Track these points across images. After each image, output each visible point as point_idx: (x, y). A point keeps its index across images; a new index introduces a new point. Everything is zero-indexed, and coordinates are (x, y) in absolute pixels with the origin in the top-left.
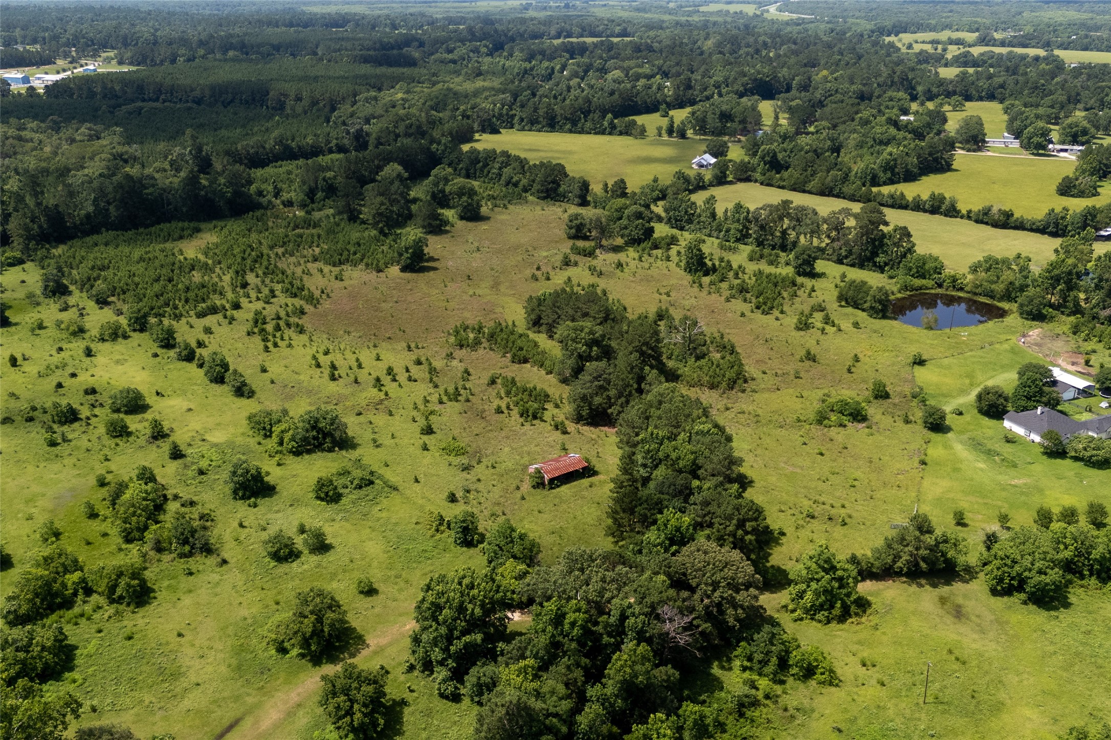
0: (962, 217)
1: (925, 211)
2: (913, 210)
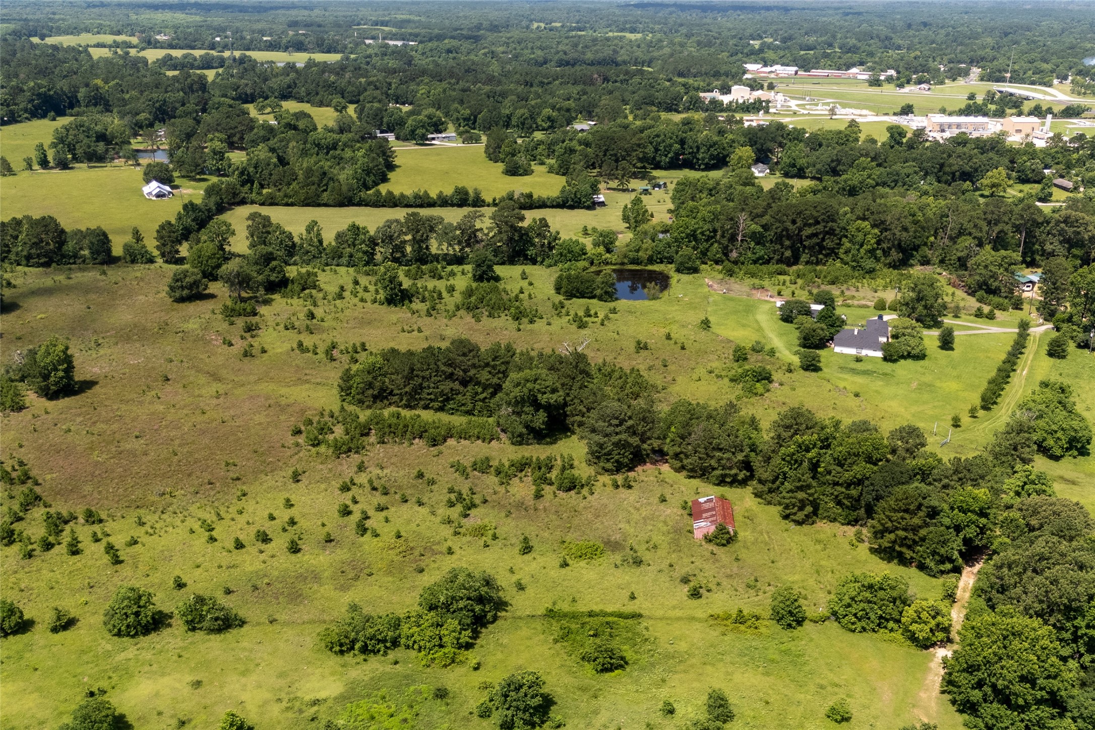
0: (488, 206)
1: (452, 205)
2: (441, 206)
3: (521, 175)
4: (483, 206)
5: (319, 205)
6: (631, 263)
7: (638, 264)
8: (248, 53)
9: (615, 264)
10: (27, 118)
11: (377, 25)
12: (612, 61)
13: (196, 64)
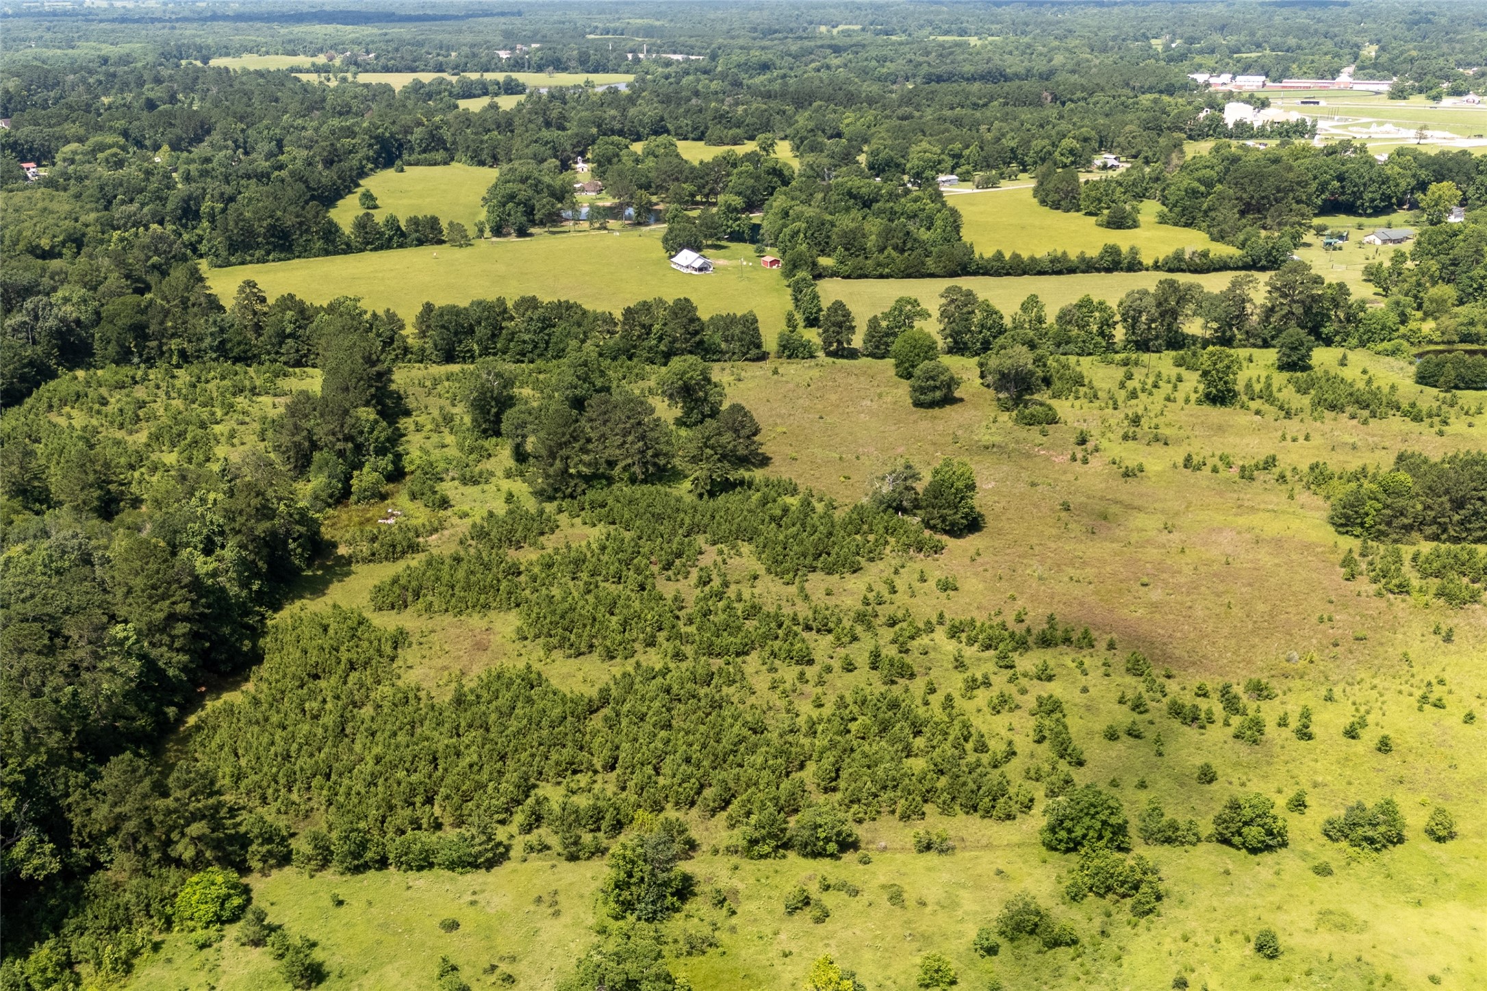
3: (1129, 228)
4: (1140, 270)
5: (923, 276)
6: (1461, 341)
7: (1472, 342)
8: (514, 75)
9: (1437, 343)
10: (371, 170)
11: (608, 33)
12: (1001, 75)
13: (455, 91)
